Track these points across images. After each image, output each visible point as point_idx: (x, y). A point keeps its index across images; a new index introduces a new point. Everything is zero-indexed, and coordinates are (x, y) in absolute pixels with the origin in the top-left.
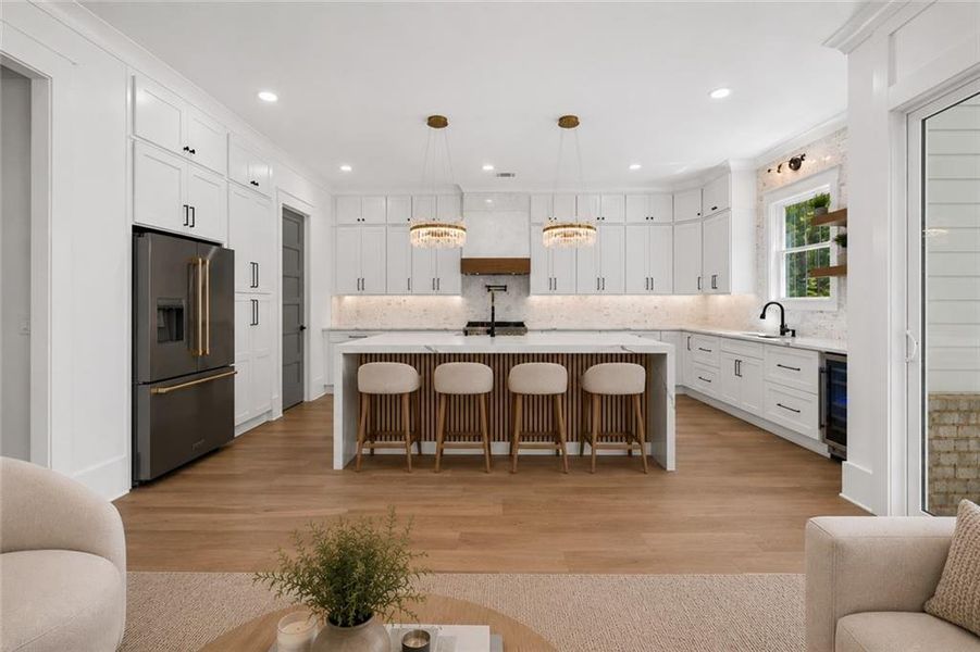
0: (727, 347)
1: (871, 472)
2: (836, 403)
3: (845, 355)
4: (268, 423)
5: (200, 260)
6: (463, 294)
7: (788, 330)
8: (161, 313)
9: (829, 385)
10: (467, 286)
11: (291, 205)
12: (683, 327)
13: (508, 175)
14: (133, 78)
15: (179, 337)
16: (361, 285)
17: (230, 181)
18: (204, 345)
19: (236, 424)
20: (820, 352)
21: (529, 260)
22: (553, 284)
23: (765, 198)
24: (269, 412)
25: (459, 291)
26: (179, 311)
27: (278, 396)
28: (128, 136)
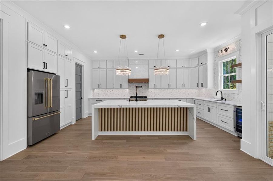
0: (206, 104)
1: (250, 144)
2: (239, 121)
3: (241, 107)
4: (71, 125)
5: (49, 79)
6: (129, 88)
7: (224, 99)
8: (36, 95)
9: (237, 116)
10: (130, 86)
11: (78, 62)
12: (193, 98)
13: (142, 54)
14: (28, 23)
15: (42, 102)
16: (99, 86)
17: (58, 55)
18: (50, 104)
19: (60, 126)
20: (234, 106)
21: (148, 79)
22: (155, 86)
23: (217, 60)
24: (71, 122)
25: (128, 88)
26: (42, 94)
27: (74, 117)
28: (26, 41)
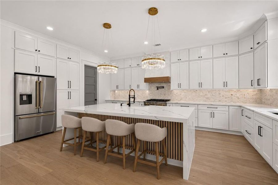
6: (149, 90)
10: (150, 87)
14: (15, 32)
16: (117, 87)
17: (57, 58)
19: (57, 127)
21: (170, 77)
22: (179, 86)
28: (12, 48)
